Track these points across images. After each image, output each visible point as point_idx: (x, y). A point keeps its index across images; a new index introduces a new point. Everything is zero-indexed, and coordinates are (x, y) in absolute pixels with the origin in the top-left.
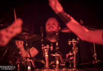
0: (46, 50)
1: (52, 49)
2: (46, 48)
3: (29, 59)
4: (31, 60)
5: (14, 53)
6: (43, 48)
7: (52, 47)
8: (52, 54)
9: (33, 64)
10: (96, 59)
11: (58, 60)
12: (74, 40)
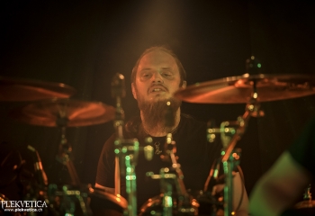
0: (128, 158)
1: (149, 156)
2: (129, 152)
3: (69, 189)
4: (77, 193)
5: (15, 167)
6: (117, 151)
7: (149, 148)
8: (150, 174)
9: (83, 205)
10: (309, 196)
11: (170, 193)
12: (226, 127)
